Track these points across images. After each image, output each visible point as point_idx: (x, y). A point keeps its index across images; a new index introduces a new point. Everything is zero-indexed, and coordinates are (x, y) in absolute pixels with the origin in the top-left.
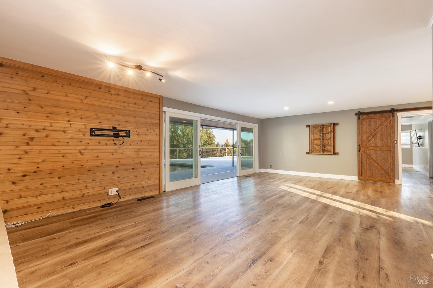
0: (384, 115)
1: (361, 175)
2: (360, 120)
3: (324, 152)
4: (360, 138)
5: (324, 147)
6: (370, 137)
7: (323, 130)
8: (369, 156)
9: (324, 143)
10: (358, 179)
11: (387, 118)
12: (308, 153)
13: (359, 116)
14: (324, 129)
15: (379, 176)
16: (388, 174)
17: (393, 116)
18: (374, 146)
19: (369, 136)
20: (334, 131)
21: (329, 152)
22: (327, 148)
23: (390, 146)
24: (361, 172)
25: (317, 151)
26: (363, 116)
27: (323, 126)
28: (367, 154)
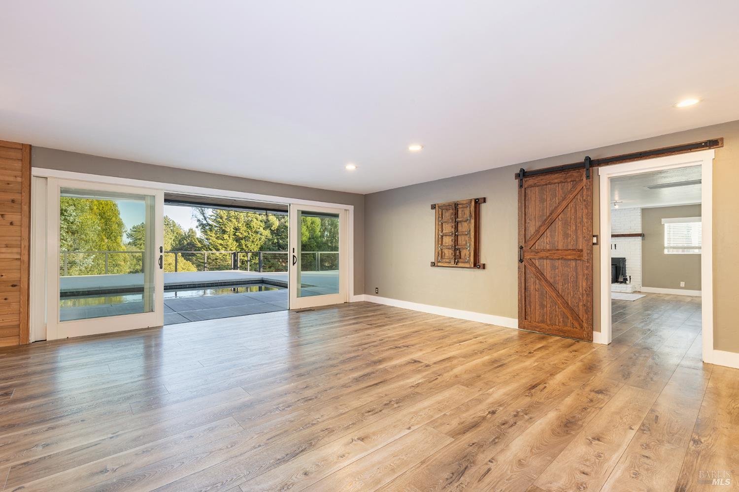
0: (570, 174)
1: (524, 315)
2: (523, 189)
3: (458, 262)
4: (523, 230)
5: (458, 251)
6: (542, 228)
7: (456, 214)
8: (540, 274)
9: (460, 242)
10: (520, 327)
11: (575, 183)
12: (433, 264)
13: (521, 180)
14: (460, 212)
15: (559, 322)
16: (577, 317)
17: (589, 177)
18: (549, 250)
19: (540, 227)
20: (477, 216)
21: (466, 262)
22: (463, 254)
23: (582, 251)
24: (524, 308)
25: (447, 260)
26: (528, 178)
27: (457, 205)
28: (536, 267)
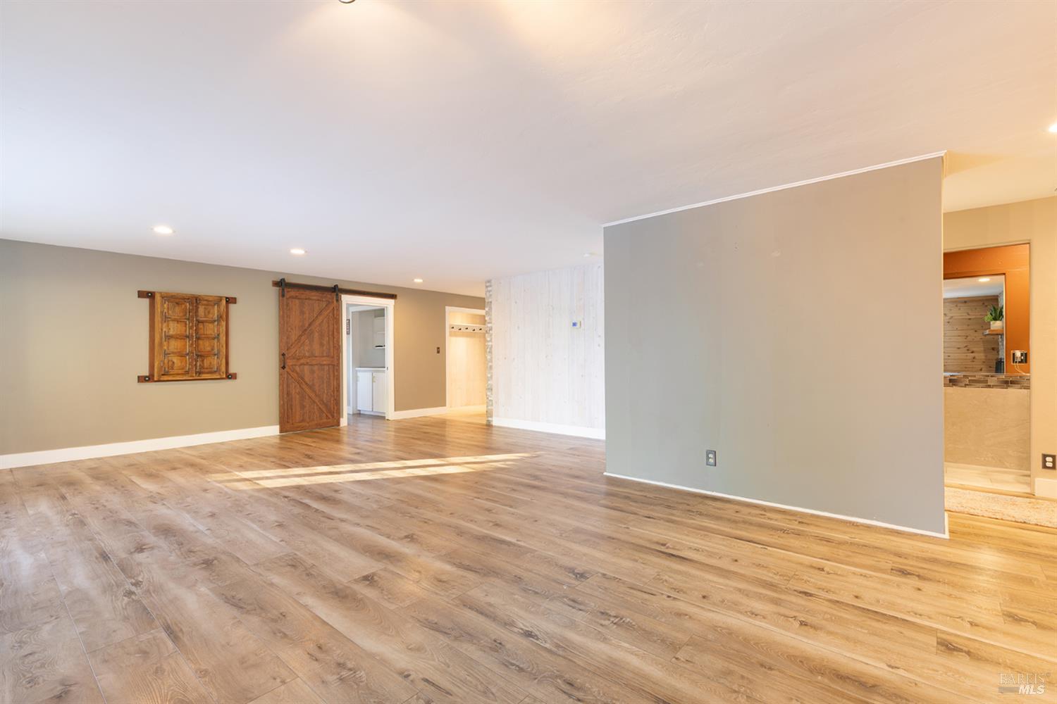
2: (285, 298)
3: (201, 373)
4: (284, 338)
5: (199, 359)
6: (303, 337)
7: (196, 311)
8: (301, 378)
9: (201, 347)
10: (281, 432)
11: (329, 303)
13: (283, 290)
14: (201, 310)
15: (317, 417)
16: (330, 410)
17: (337, 300)
18: (309, 357)
19: (301, 336)
20: (225, 317)
21: (215, 372)
22: (209, 362)
24: (285, 413)
25: (180, 372)
26: (290, 290)
27: (200, 300)
28: (297, 373)
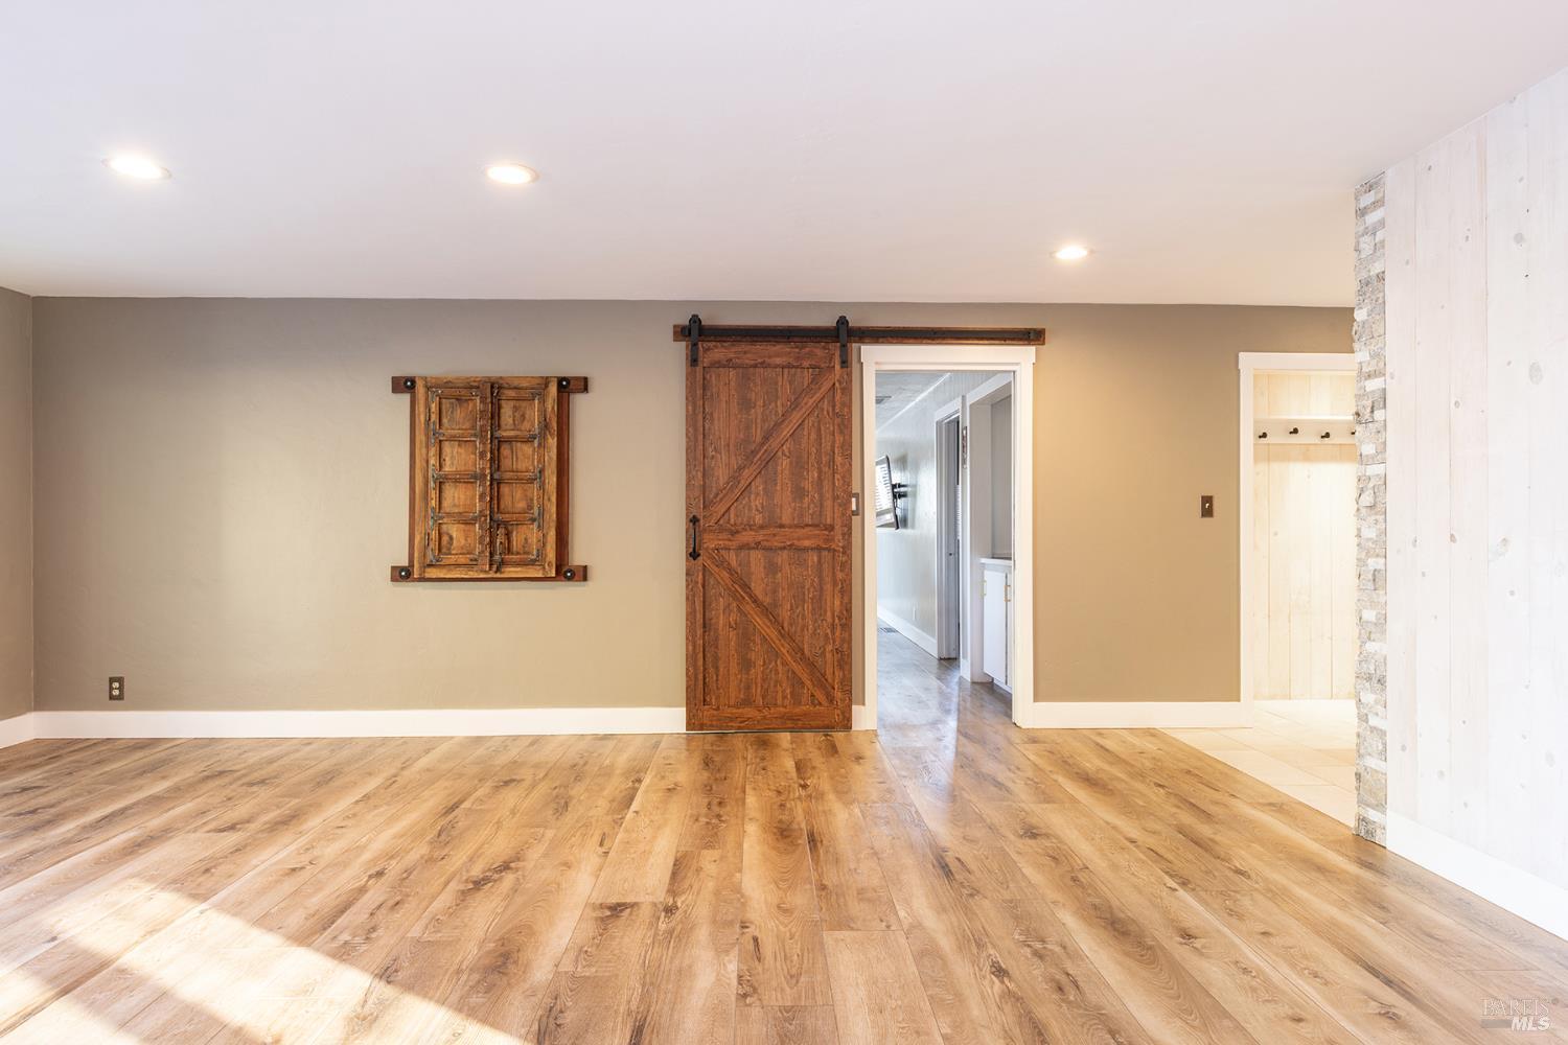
0: (807, 349)
1: (701, 695)
2: (699, 369)
3: (502, 563)
4: (700, 475)
5: (501, 531)
6: (746, 472)
7: (495, 416)
8: (741, 584)
9: (506, 502)
10: (690, 726)
11: (819, 371)
12: (402, 574)
13: (695, 345)
14: (507, 411)
15: (784, 697)
16: (821, 681)
17: (845, 363)
18: (762, 527)
19: (741, 468)
20: (562, 426)
21: (533, 563)
22: (523, 537)
23: (831, 528)
24: (701, 677)
25: (462, 560)
26: (711, 344)
27: (500, 388)
28: (730, 570)
